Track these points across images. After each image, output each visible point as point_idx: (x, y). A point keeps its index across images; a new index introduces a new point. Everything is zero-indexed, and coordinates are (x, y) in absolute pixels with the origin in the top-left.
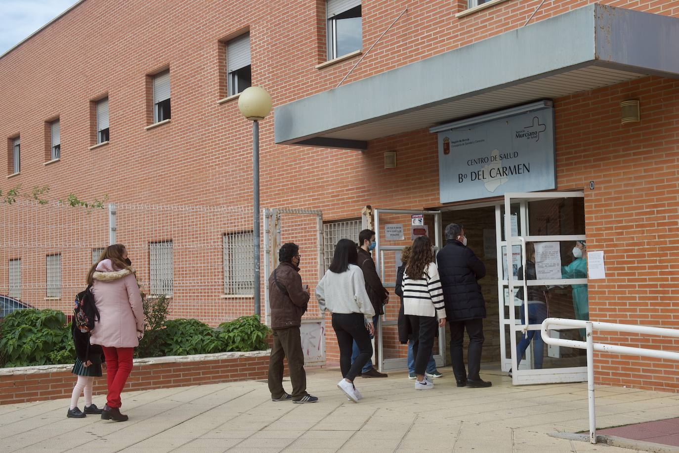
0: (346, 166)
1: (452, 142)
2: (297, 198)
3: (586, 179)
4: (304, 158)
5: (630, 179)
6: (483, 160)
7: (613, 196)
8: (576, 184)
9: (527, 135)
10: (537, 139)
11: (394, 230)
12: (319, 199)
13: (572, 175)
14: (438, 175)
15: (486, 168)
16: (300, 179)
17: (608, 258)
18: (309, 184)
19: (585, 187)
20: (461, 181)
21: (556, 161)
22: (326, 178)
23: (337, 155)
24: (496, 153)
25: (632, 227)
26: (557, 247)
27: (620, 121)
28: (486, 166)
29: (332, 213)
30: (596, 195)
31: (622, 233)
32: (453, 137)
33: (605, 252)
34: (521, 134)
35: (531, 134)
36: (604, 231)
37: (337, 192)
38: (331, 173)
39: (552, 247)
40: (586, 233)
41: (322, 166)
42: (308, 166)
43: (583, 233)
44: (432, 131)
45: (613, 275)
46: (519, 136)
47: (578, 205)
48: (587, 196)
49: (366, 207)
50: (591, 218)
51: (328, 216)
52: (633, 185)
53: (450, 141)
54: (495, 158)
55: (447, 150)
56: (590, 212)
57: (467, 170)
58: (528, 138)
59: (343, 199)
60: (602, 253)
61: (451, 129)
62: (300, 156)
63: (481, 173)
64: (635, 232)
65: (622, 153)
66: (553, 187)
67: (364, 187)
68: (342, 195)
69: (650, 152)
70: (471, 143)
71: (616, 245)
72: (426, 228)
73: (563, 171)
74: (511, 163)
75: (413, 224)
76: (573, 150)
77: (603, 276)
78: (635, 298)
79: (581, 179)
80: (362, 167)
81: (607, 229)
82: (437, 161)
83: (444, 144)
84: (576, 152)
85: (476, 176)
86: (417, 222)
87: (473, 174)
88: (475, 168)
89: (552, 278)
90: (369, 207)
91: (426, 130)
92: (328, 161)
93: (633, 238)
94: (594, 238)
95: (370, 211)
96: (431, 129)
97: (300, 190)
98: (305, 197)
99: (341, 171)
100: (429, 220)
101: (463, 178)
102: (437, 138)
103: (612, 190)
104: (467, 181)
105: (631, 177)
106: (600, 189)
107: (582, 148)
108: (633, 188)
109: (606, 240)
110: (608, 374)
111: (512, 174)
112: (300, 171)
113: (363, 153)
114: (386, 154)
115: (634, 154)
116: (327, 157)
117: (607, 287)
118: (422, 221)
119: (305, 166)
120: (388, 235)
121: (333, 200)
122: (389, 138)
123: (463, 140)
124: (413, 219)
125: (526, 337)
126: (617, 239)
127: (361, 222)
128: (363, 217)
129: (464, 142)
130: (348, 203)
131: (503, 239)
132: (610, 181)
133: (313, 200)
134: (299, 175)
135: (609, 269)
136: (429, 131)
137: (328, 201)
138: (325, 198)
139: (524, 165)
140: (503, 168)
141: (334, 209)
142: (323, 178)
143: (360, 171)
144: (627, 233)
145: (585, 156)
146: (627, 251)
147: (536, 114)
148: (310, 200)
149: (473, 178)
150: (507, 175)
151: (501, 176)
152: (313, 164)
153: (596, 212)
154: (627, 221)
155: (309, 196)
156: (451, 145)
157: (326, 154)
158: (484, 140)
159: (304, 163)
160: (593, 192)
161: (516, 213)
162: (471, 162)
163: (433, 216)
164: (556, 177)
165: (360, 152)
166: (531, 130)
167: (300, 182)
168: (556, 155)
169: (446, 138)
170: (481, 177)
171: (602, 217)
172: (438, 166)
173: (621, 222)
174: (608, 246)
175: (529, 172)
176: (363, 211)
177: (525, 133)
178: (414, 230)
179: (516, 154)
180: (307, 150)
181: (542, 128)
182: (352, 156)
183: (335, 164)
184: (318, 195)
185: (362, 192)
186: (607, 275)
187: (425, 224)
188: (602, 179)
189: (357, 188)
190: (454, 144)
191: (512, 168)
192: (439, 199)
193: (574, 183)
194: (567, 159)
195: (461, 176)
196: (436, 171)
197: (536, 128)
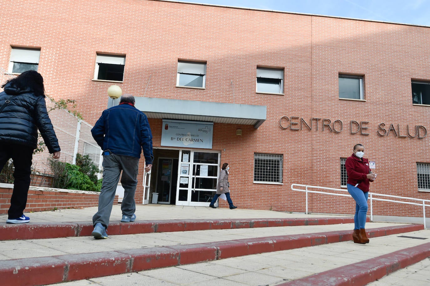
6: (183, 135)
7: (231, 154)
13: (218, 146)
14: (160, 136)
15: (185, 138)
19: (222, 150)
20: (172, 139)
21: (213, 141)
24: (188, 133)
25: (236, 163)
27: (236, 134)
32: (169, 125)
48: (223, 153)
54: (189, 135)
55: (166, 128)
56: (223, 158)
57: (175, 137)
63: (182, 139)
64: (237, 165)
66: (212, 148)
69: (244, 144)
70: (178, 128)
74: (196, 138)
78: (236, 183)
79: (221, 148)
82: (161, 131)
84: (219, 140)
87: (178, 138)
102: (162, 123)
103: (231, 152)
105: (237, 150)
106: (227, 151)
108: (238, 153)
110: (225, 205)
115: (239, 144)
125: (194, 192)
129: (175, 127)
131: (182, 161)
132: (231, 150)
139: (201, 140)
146: (234, 170)
147: (207, 125)
149: (178, 140)
150: (193, 141)
151: (191, 141)
153: (225, 158)
154: (235, 162)
156: (169, 127)
160: (225, 152)
161: (188, 154)
162: (178, 134)
164: (212, 145)
168: (213, 139)
169: (167, 124)
171: (227, 159)
173: (233, 161)
175: (202, 142)
177: (202, 130)
179: (198, 136)
181: (209, 130)
188: (228, 149)
191: (196, 140)
192: (160, 144)
193: (218, 148)
194: (216, 141)
195: (172, 138)
196: (160, 134)
197: (206, 129)
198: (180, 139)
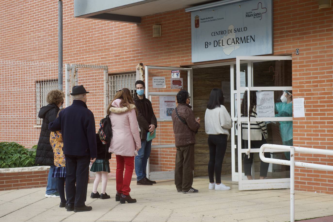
0: (125, 34)
1: (201, 19)
2: (90, 57)
3: (293, 47)
4: (95, 28)
5: (324, 48)
6: (222, 33)
7: (312, 59)
8: (287, 51)
9: (253, 15)
10: (260, 18)
11: (159, 81)
12: (105, 58)
13: (284, 44)
14: (191, 43)
15: (225, 38)
16: (92, 43)
17: (307, 103)
18: (99, 47)
19: (293, 53)
20: (207, 46)
21: (273, 34)
22: (112, 42)
23: (119, 26)
24: (231, 27)
25: (324, 81)
26: (272, 95)
27: (318, 7)
28: (225, 37)
29: (115, 68)
30: (300, 58)
31: (317, 86)
32: (202, 15)
33: (306, 99)
34: (249, 14)
35: (256, 14)
36: (305, 84)
37: (119, 53)
38: (115, 39)
39: (268, 94)
40: (293, 85)
41: (108, 34)
42: (98, 34)
43: (290, 85)
44: (187, 11)
45: (310, 115)
46: (248, 16)
47: (288, 65)
48: (294, 59)
49: (139, 64)
50: (296, 75)
51: (113, 70)
52: (326, 52)
53: (200, 18)
54: (231, 31)
55: (197, 25)
56: (296, 71)
57: (211, 39)
58: (255, 17)
59: (123, 58)
60: (303, 99)
61: (201, 10)
62: (92, 26)
63: (221, 42)
64: (325, 85)
65: (318, 29)
66: (271, 53)
67: (138, 50)
68: (122, 55)
70: (214, 20)
71: (312, 94)
72: (182, 80)
73: (278, 41)
74: (242, 35)
75: (172, 77)
76: (285, 27)
77: (303, 116)
78: (324, 131)
79: (290, 47)
80: (137, 35)
81: (307, 82)
82: (190, 33)
83: (195, 20)
84: (287, 28)
85: (217, 44)
86: (175, 76)
87: (216, 42)
88: (217, 38)
89: (268, 117)
90: (141, 64)
91: (183, 10)
92: (112, 31)
93: (324, 89)
94: (298, 89)
95: (142, 67)
96: (186, 9)
97: (92, 51)
98: (96, 56)
99: (122, 38)
100: (184, 74)
101: (208, 45)
102: (190, 16)
103: (311, 56)
104: (211, 47)
105: (325, 47)
106: (303, 54)
107: (292, 25)
108: (326, 54)
109: (306, 90)
110: (305, 183)
111: (243, 43)
112: (92, 37)
113: (138, 25)
114: (154, 26)
116: (112, 28)
117: (306, 123)
118: (179, 75)
119: (96, 34)
120: (155, 85)
121: (116, 59)
122: (157, 15)
123: (209, 18)
124: (172, 74)
126: (314, 90)
127: (135, 75)
128: (137, 71)
129: (209, 19)
130: (127, 61)
131: (235, 89)
132: (310, 49)
133: (102, 58)
134: (92, 40)
135: (307, 111)
136: (184, 11)
137: (112, 60)
138: (110, 57)
139: (251, 36)
140: (236, 38)
141: (116, 65)
142: (109, 43)
143: (136, 38)
144: (321, 86)
145: (293, 31)
146: (320, 98)
148: (99, 59)
149: (216, 45)
150: (239, 43)
151: (235, 44)
152: (102, 33)
153: (300, 71)
154: (320, 77)
155: (98, 56)
156: (200, 21)
157: (111, 25)
158: (223, 18)
159: (95, 31)
160: (298, 57)
161: (245, 71)
162: (215, 34)
163: (186, 72)
164: (273, 46)
165: (136, 25)
166: (256, 12)
167: (92, 46)
168: (273, 30)
169: (197, 16)
170: (221, 44)
171: (304, 74)
172: (191, 36)
173: (316, 78)
174: (307, 94)
175: (254, 41)
176: (137, 67)
177: (252, 14)
178: (173, 81)
179: (245, 29)
180: (98, 22)
181: (264, 10)
182: (130, 27)
183: (117, 33)
184: (105, 55)
185: (137, 53)
186: (306, 115)
187: (181, 77)
188: (305, 48)
189: (133, 51)
190: (202, 21)
191: (243, 39)
192: (191, 59)
193: (285, 50)
194: (281, 33)
195: (207, 43)
196: (189, 40)
197: (260, 11)
198: (218, 43)
